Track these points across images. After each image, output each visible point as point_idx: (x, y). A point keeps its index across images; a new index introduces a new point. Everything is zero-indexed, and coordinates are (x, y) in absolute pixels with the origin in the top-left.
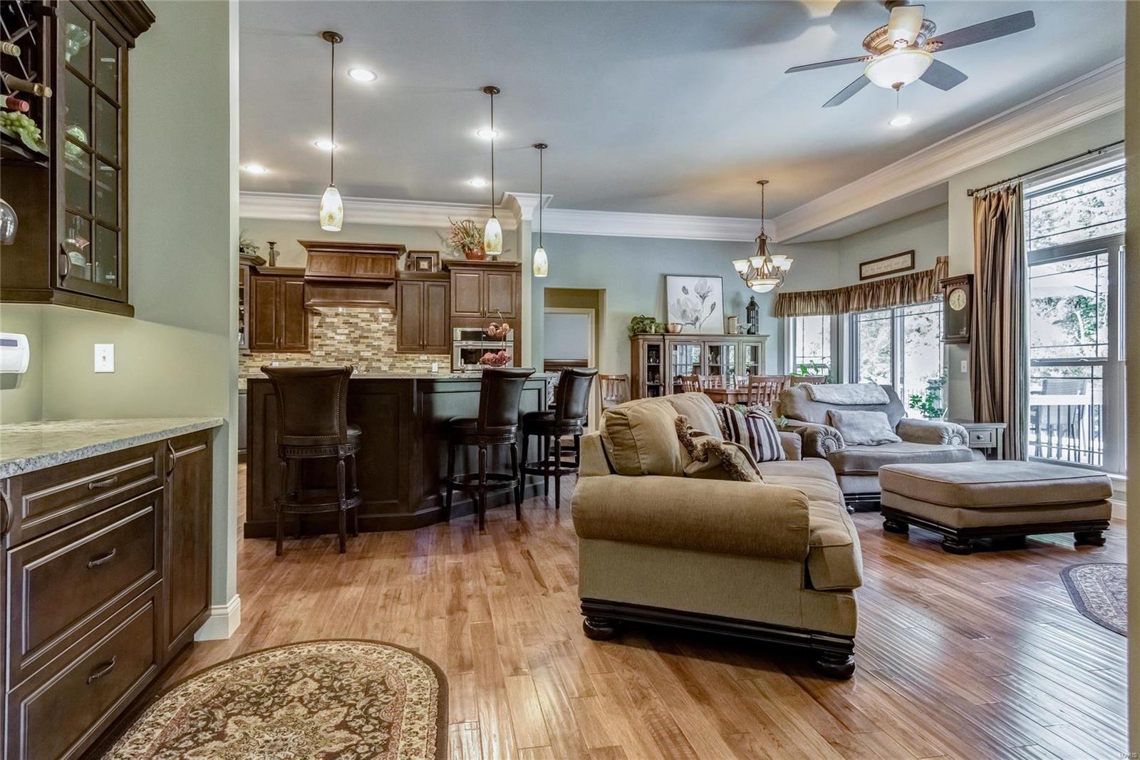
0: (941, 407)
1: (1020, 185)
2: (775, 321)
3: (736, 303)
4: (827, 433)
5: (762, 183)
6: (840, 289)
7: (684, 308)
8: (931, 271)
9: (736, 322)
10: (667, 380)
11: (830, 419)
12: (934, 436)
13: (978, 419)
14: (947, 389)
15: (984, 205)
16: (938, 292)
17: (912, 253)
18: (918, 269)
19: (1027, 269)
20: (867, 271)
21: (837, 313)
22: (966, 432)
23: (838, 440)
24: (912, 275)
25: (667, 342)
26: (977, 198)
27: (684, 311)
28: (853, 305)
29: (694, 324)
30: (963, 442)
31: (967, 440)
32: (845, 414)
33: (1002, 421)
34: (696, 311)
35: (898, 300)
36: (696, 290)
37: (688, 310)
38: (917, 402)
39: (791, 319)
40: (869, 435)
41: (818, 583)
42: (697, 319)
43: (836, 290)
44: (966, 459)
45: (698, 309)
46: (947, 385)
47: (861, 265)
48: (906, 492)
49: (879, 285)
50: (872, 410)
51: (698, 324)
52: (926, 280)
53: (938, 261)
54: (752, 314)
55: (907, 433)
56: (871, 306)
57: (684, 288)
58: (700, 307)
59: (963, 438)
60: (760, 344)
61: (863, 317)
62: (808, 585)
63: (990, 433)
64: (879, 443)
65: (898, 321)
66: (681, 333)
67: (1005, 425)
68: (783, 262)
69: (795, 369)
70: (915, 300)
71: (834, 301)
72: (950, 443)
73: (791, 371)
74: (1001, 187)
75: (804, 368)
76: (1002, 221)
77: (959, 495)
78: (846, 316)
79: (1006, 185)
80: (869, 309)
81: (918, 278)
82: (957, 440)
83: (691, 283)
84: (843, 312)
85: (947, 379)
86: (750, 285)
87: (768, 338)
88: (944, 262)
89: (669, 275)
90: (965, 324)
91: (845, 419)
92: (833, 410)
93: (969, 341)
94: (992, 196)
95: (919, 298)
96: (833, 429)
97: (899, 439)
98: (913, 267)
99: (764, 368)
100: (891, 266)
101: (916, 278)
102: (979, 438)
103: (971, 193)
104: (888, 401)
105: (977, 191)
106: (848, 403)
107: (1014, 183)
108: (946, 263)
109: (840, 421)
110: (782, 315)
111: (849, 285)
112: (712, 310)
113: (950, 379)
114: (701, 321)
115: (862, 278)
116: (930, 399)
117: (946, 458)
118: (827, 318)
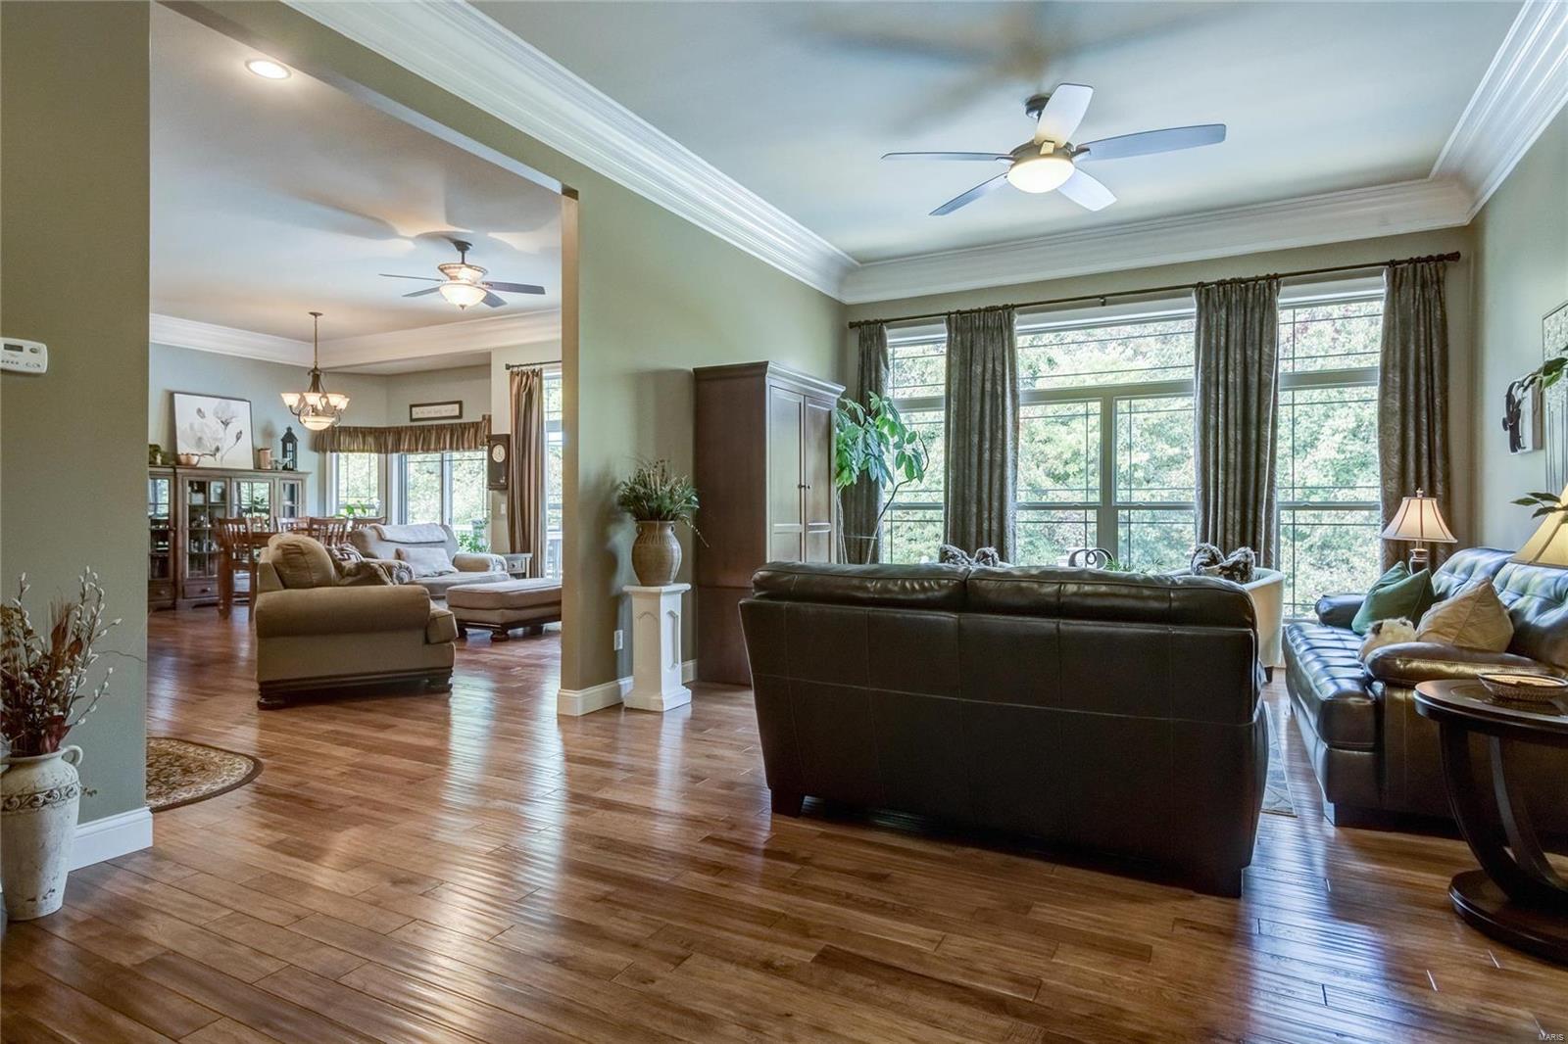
0: (485, 544)
1: (541, 370)
2: (315, 456)
3: (268, 433)
4: (401, 567)
5: (315, 315)
6: (389, 428)
7: (199, 435)
8: (477, 423)
9: (269, 455)
10: (180, 524)
11: (399, 555)
12: (482, 566)
13: (513, 551)
14: (490, 529)
15: (517, 379)
16: (483, 445)
17: (460, 403)
18: (465, 420)
19: (546, 434)
20: (418, 412)
21: (386, 452)
22: (505, 562)
23: (410, 572)
24: (460, 424)
25: (179, 477)
26: (512, 372)
27: (200, 439)
28: (404, 445)
29: (213, 455)
30: (503, 569)
31: (506, 567)
32: (412, 551)
33: (529, 552)
34: (216, 439)
35: (448, 446)
36: (216, 414)
37: (205, 437)
38: (465, 540)
39: (334, 454)
40: (433, 568)
41: (434, 640)
42: (217, 449)
43: (385, 428)
44: (505, 580)
45: (219, 436)
46: (489, 525)
47: (412, 406)
48: (467, 605)
49: (430, 429)
50: (435, 547)
51: (218, 455)
52: (472, 430)
53: (484, 417)
54: (290, 446)
55: (461, 565)
56: (422, 449)
57: (199, 411)
58: (221, 434)
59: (503, 565)
60: (300, 482)
61: (411, 457)
62: (427, 641)
63: (523, 560)
64: (441, 574)
65: (447, 464)
66: (198, 466)
67: (531, 555)
68: (339, 401)
69: (337, 511)
70: (463, 448)
71: (382, 441)
72: (494, 570)
73: (334, 513)
74: (529, 368)
75: (350, 509)
76: (530, 395)
77: (502, 600)
78: (395, 456)
79: (532, 367)
80: (420, 451)
81: (465, 428)
82: (499, 567)
83: (209, 405)
84: (392, 452)
85: (490, 520)
86: (302, 420)
87: (310, 475)
88: (488, 419)
89: (177, 392)
90: (503, 473)
91: (412, 555)
92: (402, 547)
93: (507, 488)
94: (523, 373)
95: (466, 446)
96: (403, 563)
97: (456, 570)
98: (460, 416)
99: (304, 509)
100: (440, 411)
101: (464, 427)
102: (514, 566)
103: (508, 367)
104: (446, 538)
105: (513, 366)
106: (414, 541)
107: (537, 368)
108: (490, 420)
109: (408, 556)
110: (325, 451)
111: (400, 425)
112: (238, 439)
113: (493, 519)
114: (223, 452)
115: (412, 420)
116: (476, 538)
117: (491, 580)
118: (375, 456)
